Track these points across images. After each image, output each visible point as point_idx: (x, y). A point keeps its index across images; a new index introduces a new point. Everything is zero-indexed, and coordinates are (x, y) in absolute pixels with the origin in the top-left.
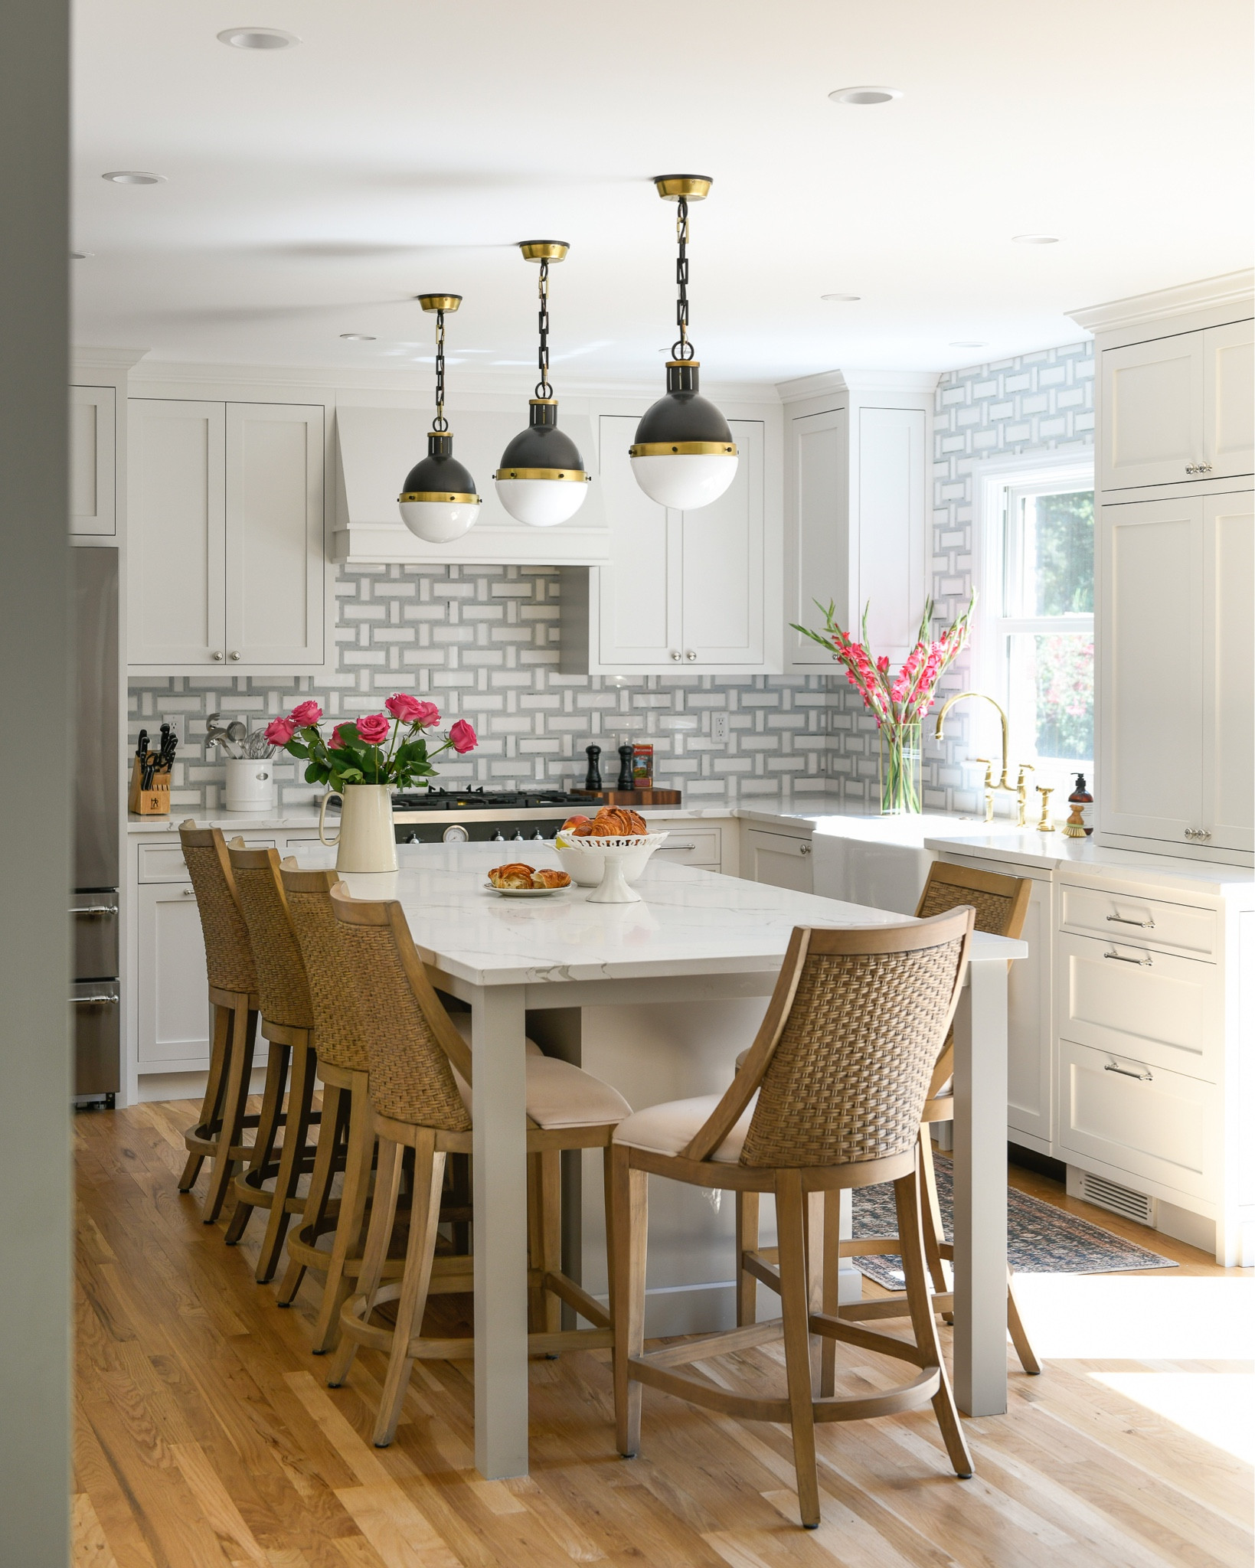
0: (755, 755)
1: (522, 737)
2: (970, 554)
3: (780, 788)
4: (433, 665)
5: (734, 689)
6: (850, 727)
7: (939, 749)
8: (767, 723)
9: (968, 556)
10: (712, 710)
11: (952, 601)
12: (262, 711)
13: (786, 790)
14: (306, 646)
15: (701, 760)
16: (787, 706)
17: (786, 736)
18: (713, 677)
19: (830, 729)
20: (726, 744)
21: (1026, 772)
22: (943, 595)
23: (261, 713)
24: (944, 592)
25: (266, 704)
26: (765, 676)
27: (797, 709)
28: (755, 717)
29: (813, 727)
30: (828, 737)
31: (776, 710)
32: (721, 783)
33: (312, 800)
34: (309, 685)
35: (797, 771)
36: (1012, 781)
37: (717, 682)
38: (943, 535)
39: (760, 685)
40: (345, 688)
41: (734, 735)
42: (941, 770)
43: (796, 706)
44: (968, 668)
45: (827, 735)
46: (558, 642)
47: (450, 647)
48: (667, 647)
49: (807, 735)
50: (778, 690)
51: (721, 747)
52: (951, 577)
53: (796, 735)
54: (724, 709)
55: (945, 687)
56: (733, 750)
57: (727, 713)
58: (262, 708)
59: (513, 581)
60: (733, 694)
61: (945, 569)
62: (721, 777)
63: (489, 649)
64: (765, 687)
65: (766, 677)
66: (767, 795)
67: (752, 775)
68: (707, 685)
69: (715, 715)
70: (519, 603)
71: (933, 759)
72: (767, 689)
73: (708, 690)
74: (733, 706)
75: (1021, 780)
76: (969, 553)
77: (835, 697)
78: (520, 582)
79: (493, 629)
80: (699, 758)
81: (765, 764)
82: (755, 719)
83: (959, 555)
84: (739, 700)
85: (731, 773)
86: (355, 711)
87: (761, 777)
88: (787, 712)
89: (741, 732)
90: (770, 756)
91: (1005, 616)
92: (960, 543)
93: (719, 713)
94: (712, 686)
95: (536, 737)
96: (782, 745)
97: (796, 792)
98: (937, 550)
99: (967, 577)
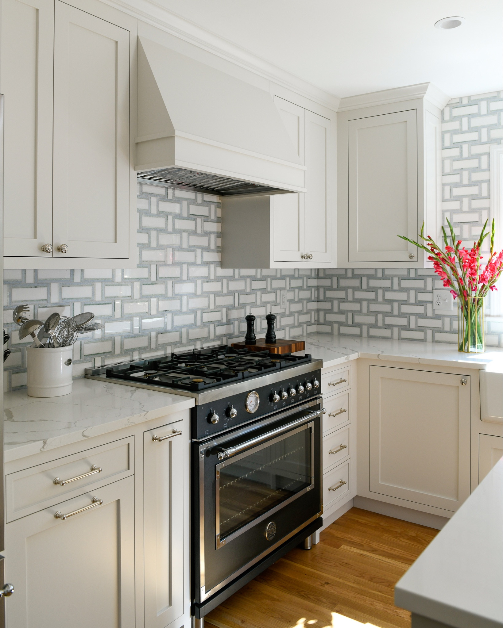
1: (204, 311)
2: (488, 198)
4: (159, 261)
6: (373, 298)
8: (299, 296)
9: (485, 200)
11: (466, 226)
12: (46, 300)
14: (116, 241)
17: (304, 303)
23: (46, 302)
24: (456, 221)
25: (49, 293)
29: (314, 297)
33: (84, 373)
34: (81, 277)
38: (454, 189)
40: (106, 279)
45: (318, 301)
46: (221, 247)
47: (168, 249)
48: (299, 251)
49: (313, 302)
52: (464, 212)
53: (308, 302)
58: (46, 298)
59: (200, 205)
61: (458, 208)
63: (188, 251)
69: (282, 292)
70: (203, 220)
78: (203, 206)
79: (190, 237)
82: (295, 294)
83: (474, 199)
86: (112, 297)
88: (305, 290)
95: (210, 311)
98: (447, 197)
99: (484, 211)
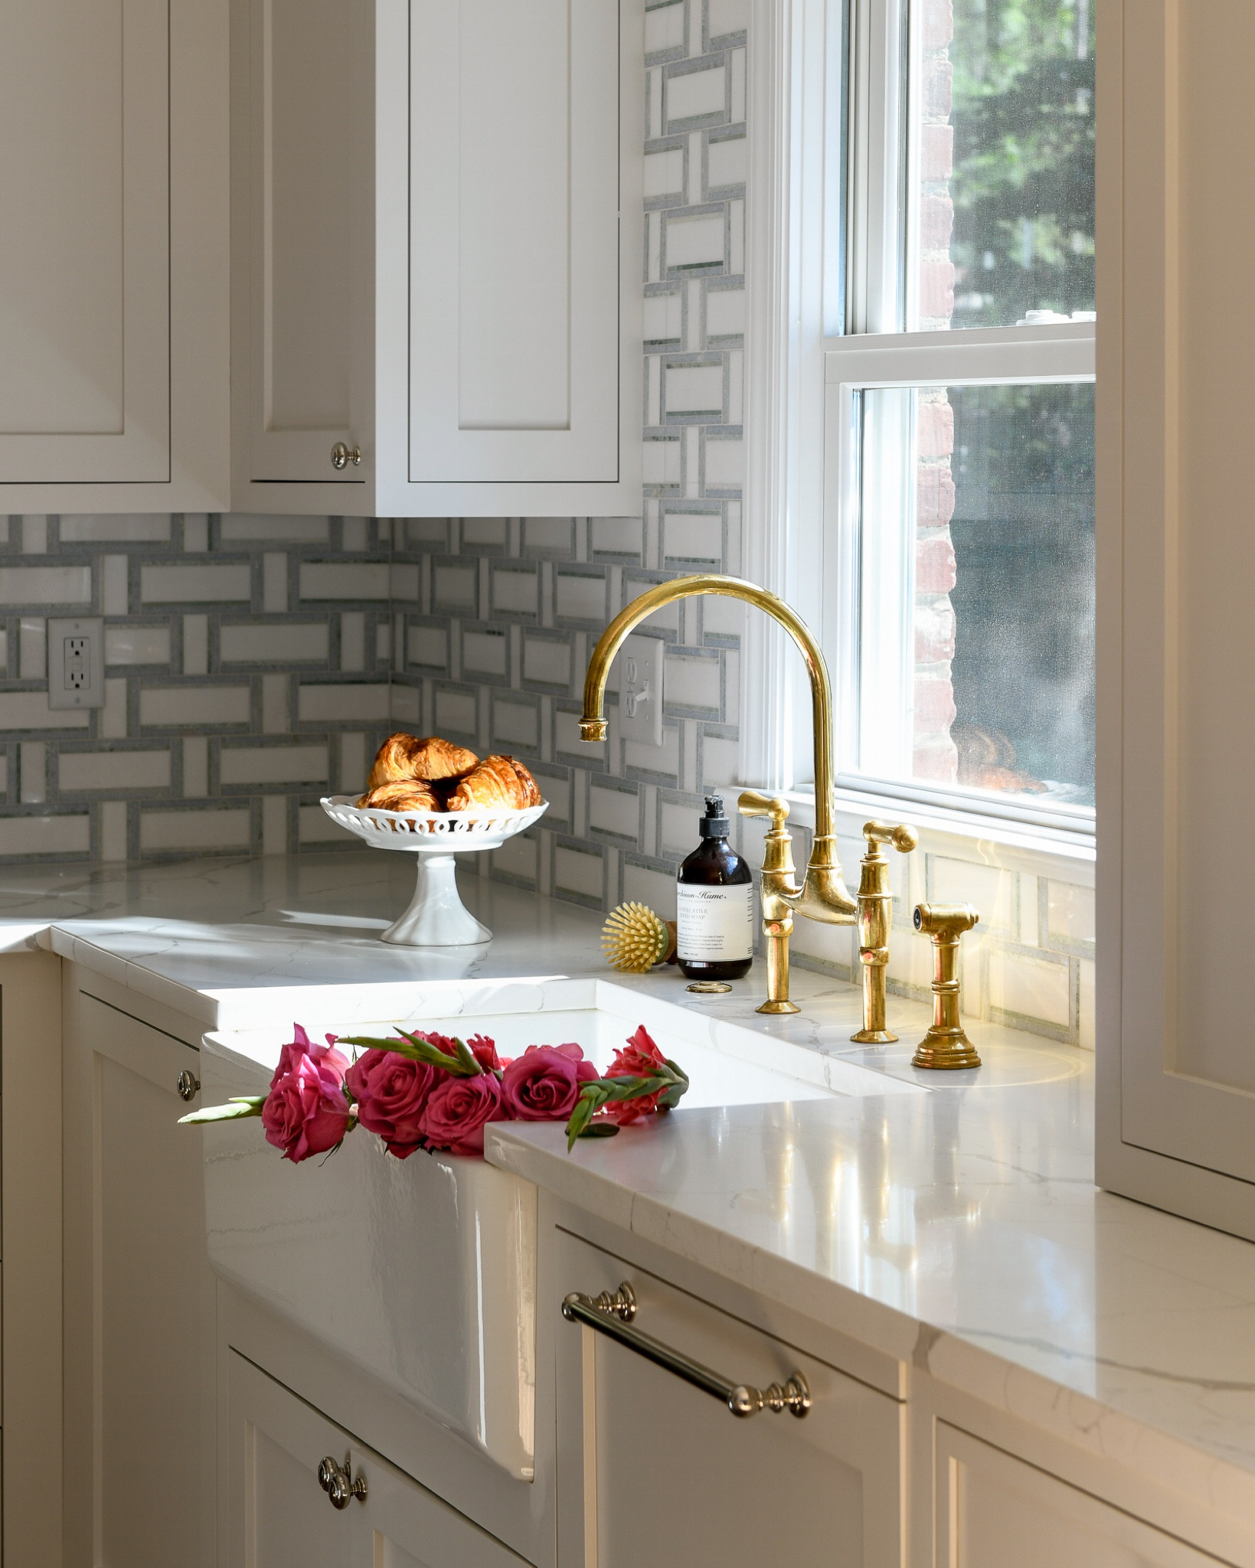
0: (181, 743)
2: (741, 135)
3: (258, 833)
5: (118, 553)
6: (443, 662)
7: (659, 742)
8: (218, 650)
9: (738, 142)
10: (51, 613)
11: (694, 286)
13: (275, 840)
15: (19, 757)
16: (275, 599)
17: (274, 686)
18: (54, 522)
19: (399, 667)
20: (94, 713)
21: (887, 853)
22: (670, 269)
24: (674, 259)
26: (210, 515)
27: (303, 609)
28: (181, 632)
29: (353, 659)
30: (395, 687)
31: (246, 612)
32: (81, 823)
35: (305, 784)
36: (843, 881)
37: (67, 534)
38: (672, 83)
39: (195, 540)
41: (118, 687)
42: (666, 808)
43: (304, 601)
44: (738, 495)
45: (393, 682)
49: (336, 683)
50: (249, 555)
51: (82, 720)
52: (691, 212)
53: (303, 683)
54: (92, 611)
55: (676, 554)
56: (114, 725)
57: (100, 621)
60: (116, 567)
61: (676, 187)
62: (82, 805)
64: (210, 547)
65: (213, 519)
66: (217, 854)
67: (173, 800)
68: (35, 542)
69: (61, 629)
71: (645, 771)
72: (216, 553)
73: (40, 556)
74: (116, 602)
75: (871, 877)
76: (738, 133)
77: (409, 572)
80: (13, 754)
81: (213, 766)
82: (182, 640)
83: (713, 141)
84: (134, 585)
85: (112, 795)
87: (199, 804)
88: (275, 618)
89: (140, 676)
90: (226, 745)
91: (851, 329)
92: (717, 104)
93: (74, 622)
94: (49, 545)
96: (261, 710)
97: (304, 844)
98: (656, 132)
99: (736, 206)
